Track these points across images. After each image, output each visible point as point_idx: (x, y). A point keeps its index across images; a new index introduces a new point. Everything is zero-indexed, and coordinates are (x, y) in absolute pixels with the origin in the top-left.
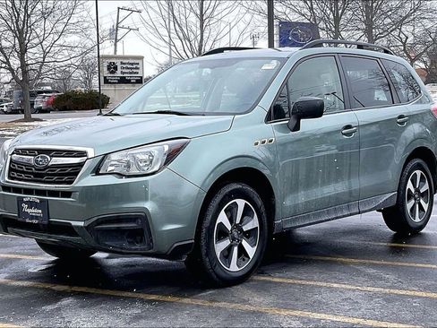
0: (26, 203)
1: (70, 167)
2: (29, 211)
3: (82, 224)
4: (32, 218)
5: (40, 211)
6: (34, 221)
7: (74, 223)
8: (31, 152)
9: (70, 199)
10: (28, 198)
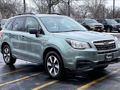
0: (107, 56)
2: (108, 58)
5: (111, 57)
6: (110, 60)
7: (119, 57)
8: (101, 42)
9: (118, 52)
10: (108, 54)
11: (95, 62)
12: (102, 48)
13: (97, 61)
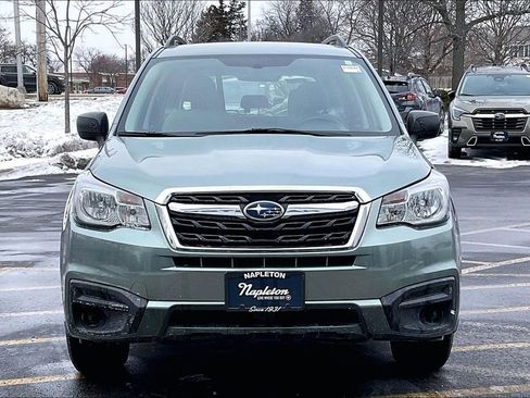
0: (248, 281)
1: (332, 218)
2: (255, 293)
3: (377, 303)
4: (264, 303)
5: (286, 292)
6: (270, 309)
7: (361, 303)
8: (227, 198)
9: (353, 267)
10: (256, 272)
11: (151, 304)
12: (223, 232)
13: (168, 305)
